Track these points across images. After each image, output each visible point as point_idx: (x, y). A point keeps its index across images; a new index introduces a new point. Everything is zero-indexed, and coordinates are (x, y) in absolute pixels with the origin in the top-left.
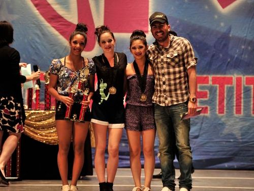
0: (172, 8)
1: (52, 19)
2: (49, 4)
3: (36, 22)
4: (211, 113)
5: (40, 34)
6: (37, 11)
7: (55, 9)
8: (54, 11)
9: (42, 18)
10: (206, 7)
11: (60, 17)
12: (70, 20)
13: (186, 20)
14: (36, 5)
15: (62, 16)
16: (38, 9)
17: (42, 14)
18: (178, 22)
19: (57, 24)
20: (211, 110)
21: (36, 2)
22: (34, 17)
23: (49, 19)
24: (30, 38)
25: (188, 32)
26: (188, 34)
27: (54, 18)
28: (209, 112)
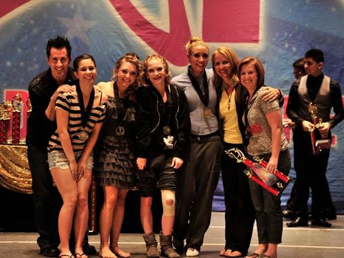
0: (290, 11)
1: (137, 25)
2: (133, 8)
3: (117, 30)
4: (338, 144)
5: (123, 45)
6: (119, 16)
7: (142, 14)
8: (140, 16)
9: (125, 26)
10: (334, 9)
11: (148, 23)
12: (160, 27)
13: (307, 25)
14: (118, 9)
15: (151, 22)
16: (120, 14)
17: (126, 20)
18: (297, 28)
19: (143, 33)
20: (338, 140)
21: (118, 5)
22: (116, 23)
23: (133, 26)
24: (111, 49)
25: (310, 42)
26: (310, 44)
27: (140, 25)
28: (336, 142)
